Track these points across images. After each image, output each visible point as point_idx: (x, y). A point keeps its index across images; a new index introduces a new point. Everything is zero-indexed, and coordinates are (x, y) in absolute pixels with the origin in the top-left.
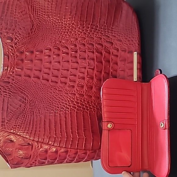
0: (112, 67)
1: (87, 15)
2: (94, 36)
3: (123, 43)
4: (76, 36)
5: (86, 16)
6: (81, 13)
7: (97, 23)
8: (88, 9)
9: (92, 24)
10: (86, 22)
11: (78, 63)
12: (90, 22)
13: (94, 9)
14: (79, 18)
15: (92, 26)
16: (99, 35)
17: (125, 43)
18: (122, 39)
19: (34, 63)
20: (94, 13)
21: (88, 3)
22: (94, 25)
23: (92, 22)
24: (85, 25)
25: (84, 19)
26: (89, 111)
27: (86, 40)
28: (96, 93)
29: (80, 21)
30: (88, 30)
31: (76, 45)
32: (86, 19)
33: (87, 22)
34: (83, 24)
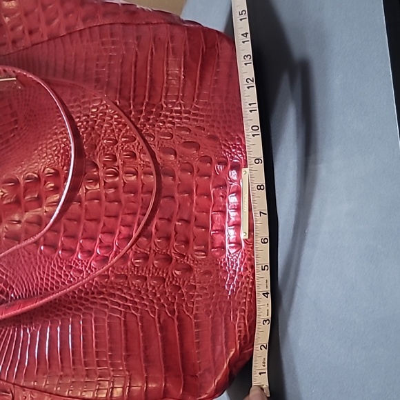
0: (197, 204)
1: (135, 82)
2: (156, 132)
3: (220, 145)
4: (114, 136)
5: (132, 85)
6: (121, 81)
7: (161, 100)
8: (138, 68)
9: (147, 104)
10: (133, 101)
11: (119, 202)
12: (144, 99)
13: (151, 67)
14: (118, 92)
15: (148, 108)
16: (166, 128)
17: (225, 145)
18: (218, 135)
19: (23, 205)
20: (150, 76)
21: (137, 56)
22: (154, 105)
23: (149, 99)
24: (132, 107)
25: (130, 93)
26: (139, 311)
27: (136, 141)
28: (156, 270)
29: (120, 98)
30: (139, 119)
31: (115, 156)
32: (134, 92)
33: (136, 100)
34: (127, 104)
